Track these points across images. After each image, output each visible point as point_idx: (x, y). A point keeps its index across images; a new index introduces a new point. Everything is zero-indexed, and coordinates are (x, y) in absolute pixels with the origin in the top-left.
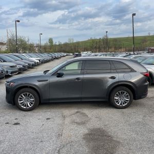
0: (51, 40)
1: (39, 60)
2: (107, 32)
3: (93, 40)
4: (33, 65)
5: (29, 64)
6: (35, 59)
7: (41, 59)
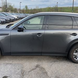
0: (26, 7)
1: (18, 17)
2: (57, 3)
3: (49, 8)
4: (13, 20)
5: (10, 19)
6: (15, 16)
7: (19, 16)
